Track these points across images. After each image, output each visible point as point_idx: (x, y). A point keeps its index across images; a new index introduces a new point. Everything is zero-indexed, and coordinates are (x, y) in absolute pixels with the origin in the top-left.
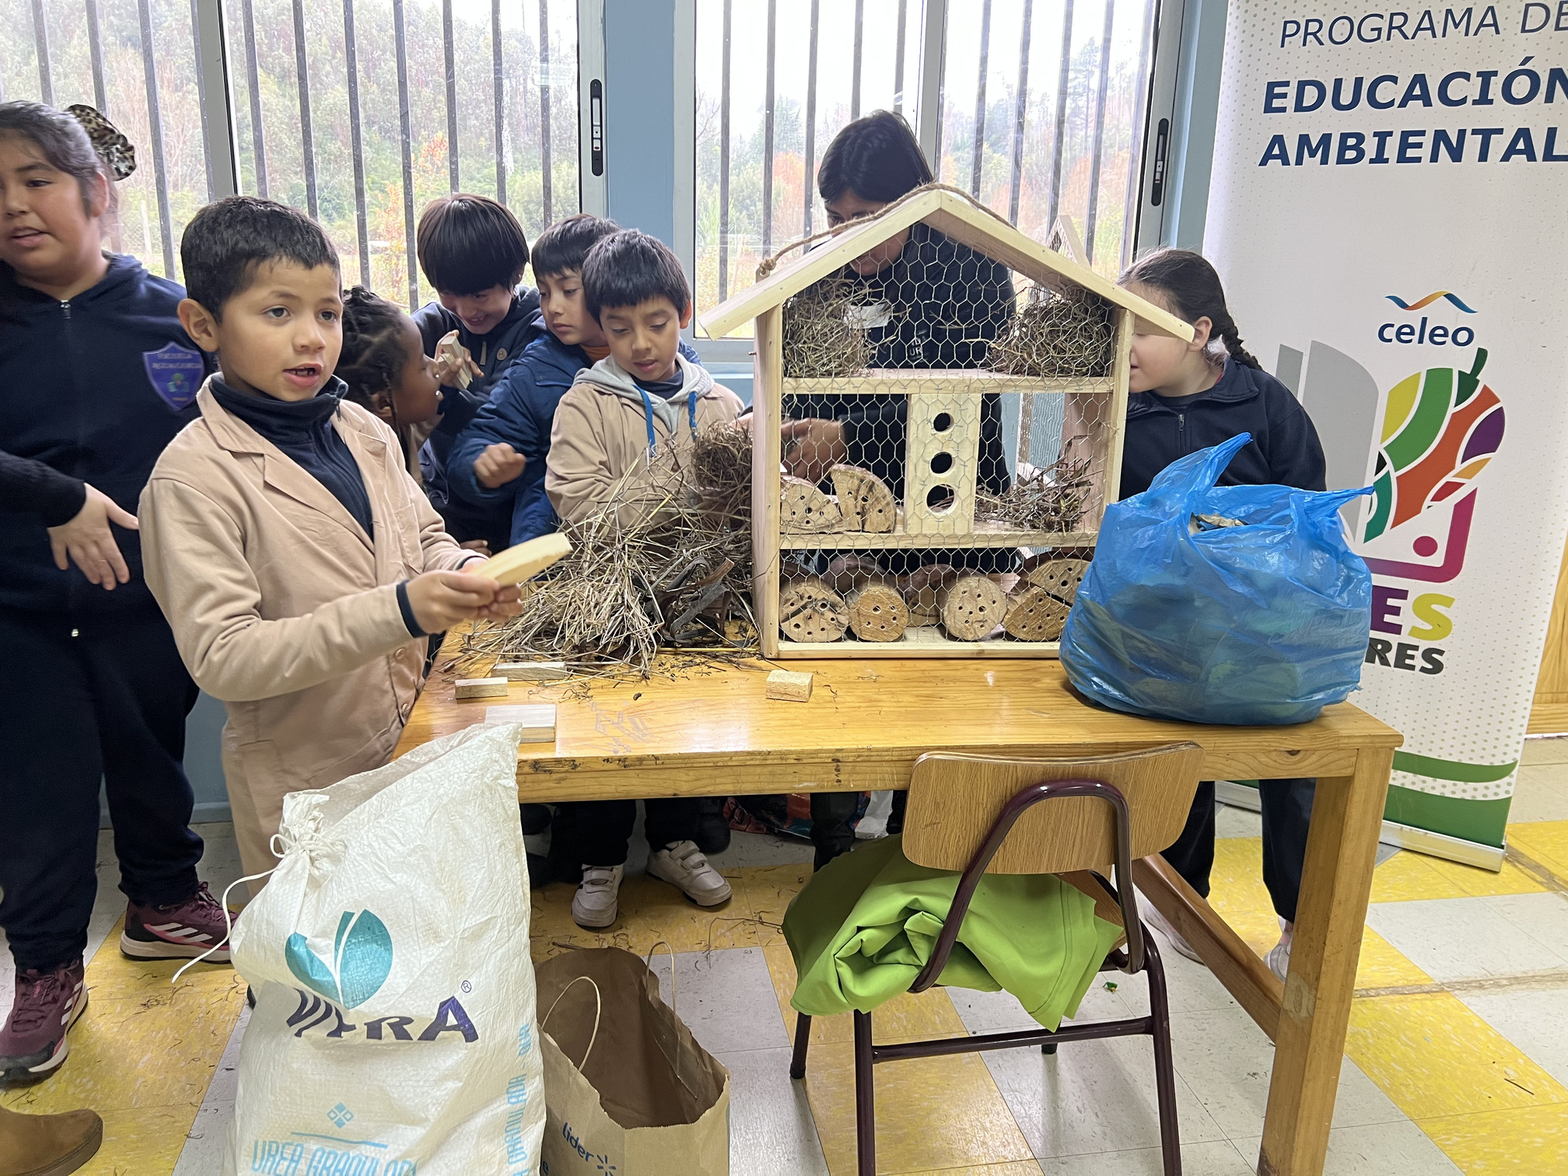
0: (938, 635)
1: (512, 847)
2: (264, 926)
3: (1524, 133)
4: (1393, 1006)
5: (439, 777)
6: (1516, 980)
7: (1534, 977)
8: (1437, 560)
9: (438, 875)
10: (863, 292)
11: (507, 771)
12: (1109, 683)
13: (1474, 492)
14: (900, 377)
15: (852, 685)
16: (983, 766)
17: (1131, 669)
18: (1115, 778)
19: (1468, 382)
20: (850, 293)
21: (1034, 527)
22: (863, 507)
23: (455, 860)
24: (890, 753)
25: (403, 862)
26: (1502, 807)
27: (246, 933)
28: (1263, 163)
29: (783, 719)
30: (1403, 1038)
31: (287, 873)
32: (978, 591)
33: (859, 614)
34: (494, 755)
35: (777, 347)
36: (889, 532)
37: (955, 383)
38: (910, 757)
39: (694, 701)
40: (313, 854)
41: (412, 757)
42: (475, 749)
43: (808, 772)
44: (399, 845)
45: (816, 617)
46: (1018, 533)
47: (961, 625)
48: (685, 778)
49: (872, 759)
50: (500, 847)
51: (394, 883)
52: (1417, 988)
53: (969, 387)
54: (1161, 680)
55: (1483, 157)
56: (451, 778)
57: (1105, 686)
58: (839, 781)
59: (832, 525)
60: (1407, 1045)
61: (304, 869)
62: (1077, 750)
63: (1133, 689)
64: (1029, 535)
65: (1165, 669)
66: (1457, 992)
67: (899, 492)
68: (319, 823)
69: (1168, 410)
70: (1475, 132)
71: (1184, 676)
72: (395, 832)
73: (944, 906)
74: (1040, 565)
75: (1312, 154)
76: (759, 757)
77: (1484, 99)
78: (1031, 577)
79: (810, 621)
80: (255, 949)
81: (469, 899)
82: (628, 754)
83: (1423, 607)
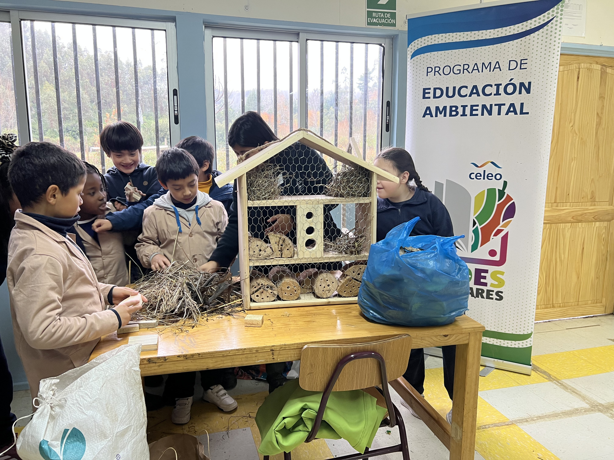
0: (313, 296)
1: (138, 395)
2: (30, 437)
3: (512, 105)
4: (495, 431)
5: (106, 368)
6: (540, 418)
7: (546, 416)
8: (497, 258)
9: (106, 410)
10: (277, 168)
11: (136, 364)
12: (376, 313)
13: (508, 233)
14: (293, 199)
15: (279, 319)
16: (328, 349)
17: (383, 307)
18: (379, 350)
19: (502, 193)
20: (272, 169)
21: (346, 253)
22: (281, 248)
23: (113, 403)
24: (293, 346)
25: (91, 406)
26: (529, 350)
27: (23, 441)
28: (424, 116)
29: (251, 335)
30: (499, 444)
31: (41, 414)
32: (327, 279)
33: (282, 290)
34: (130, 358)
35: (245, 189)
36: (292, 257)
37: (313, 201)
38: (300, 347)
39: (215, 329)
40: (52, 405)
41: (96, 360)
42: (122, 355)
43: (261, 356)
44: (89, 398)
45: (265, 292)
46: (340, 256)
47: (321, 292)
48: (211, 362)
49: (287, 348)
50: (133, 396)
51: (86, 415)
52: (503, 424)
53: (318, 202)
54: (394, 311)
55: (499, 113)
56: (112, 368)
57: (375, 314)
58: (273, 358)
59: (270, 256)
60: (500, 447)
61: (47, 412)
62: (365, 340)
63: (385, 315)
64: (344, 256)
65: (396, 306)
66: (518, 424)
67: (295, 242)
68: (55, 391)
69: (394, 207)
70: (496, 105)
71: (402, 309)
72: (87, 393)
73: (316, 406)
74: (349, 268)
75: (441, 113)
76: (241, 351)
77: (498, 94)
78: (346, 272)
79: (262, 294)
80: (27, 448)
81: (119, 419)
82: (187, 353)
83: (494, 276)
